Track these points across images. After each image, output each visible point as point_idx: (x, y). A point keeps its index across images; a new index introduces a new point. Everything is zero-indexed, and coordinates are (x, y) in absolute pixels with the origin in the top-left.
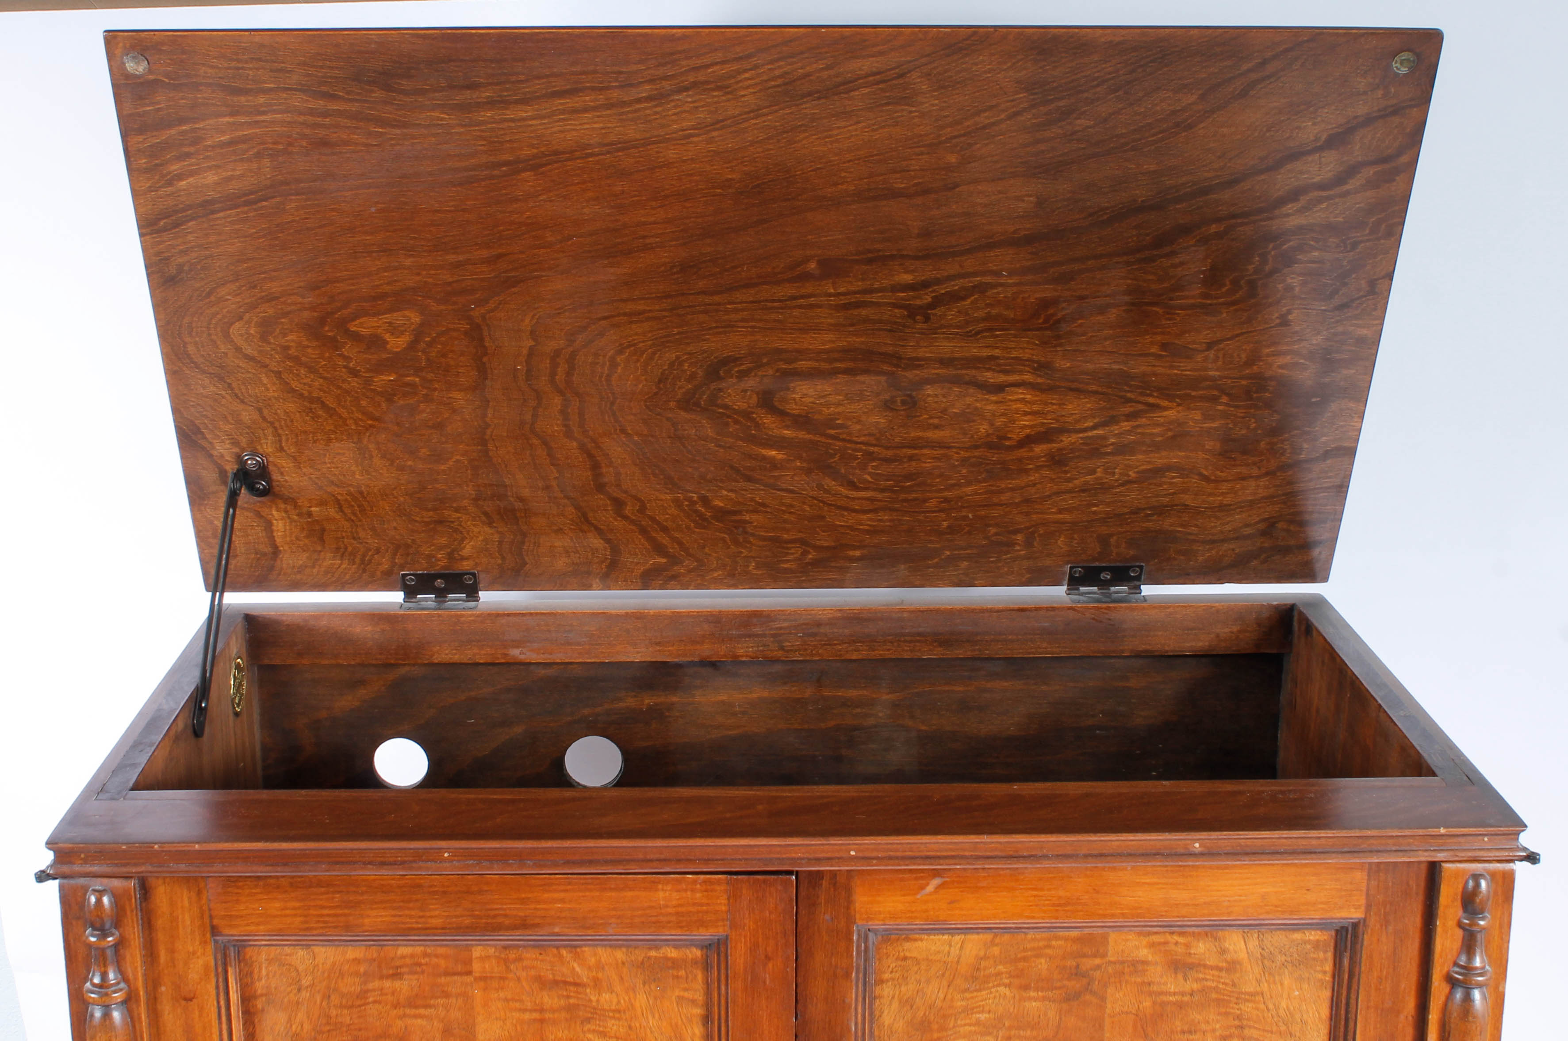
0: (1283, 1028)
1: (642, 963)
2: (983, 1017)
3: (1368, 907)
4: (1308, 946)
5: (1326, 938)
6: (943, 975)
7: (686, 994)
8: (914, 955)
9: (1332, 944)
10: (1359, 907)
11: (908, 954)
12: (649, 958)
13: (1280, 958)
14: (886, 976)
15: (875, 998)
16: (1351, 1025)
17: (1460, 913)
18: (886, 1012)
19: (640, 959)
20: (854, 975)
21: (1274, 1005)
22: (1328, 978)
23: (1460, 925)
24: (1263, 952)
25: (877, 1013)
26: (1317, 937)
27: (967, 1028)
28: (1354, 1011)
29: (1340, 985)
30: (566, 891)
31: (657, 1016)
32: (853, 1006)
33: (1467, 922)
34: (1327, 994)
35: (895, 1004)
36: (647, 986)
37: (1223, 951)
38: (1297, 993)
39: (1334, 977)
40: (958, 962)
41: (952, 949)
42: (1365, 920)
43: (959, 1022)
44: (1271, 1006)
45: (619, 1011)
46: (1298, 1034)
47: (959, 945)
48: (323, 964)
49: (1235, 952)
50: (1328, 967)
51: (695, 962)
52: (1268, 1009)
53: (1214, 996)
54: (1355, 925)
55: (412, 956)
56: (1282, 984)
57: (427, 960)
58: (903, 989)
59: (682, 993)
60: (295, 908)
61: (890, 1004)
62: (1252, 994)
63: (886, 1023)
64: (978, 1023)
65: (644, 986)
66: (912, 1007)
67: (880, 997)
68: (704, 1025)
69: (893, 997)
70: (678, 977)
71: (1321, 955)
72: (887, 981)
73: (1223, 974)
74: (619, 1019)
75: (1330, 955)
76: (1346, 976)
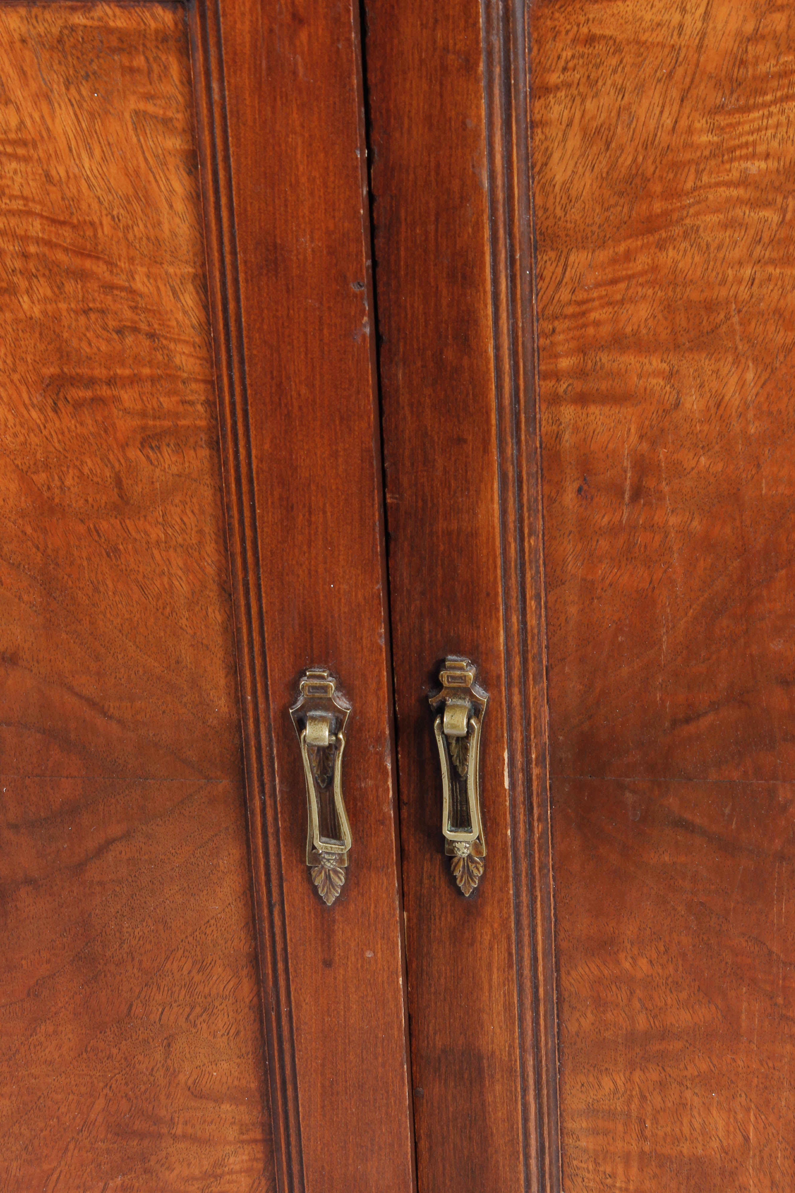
1: (60, 41)
6: (670, 75)
7: (151, 108)
8: (608, 32)
11: (597, 31)
12: (73, 27)
14: (554, 78)
15: (533, 125)
18: (556, 156)
19: (56, 30)
25: (539, 157)
27: (723, 193)
31: (97, 152)
32: (484, 135)
35: (574, 141)
36: (73, 91)
40: (700, 47)
41: (688, 17)
43: (705, 178)
47: (702, 10)
51: (161, 37)
58: (589, 105)
59: (142, 106)
61: (564, 139)
63: (559, 178)
64: (744, 180)
65: (68, 89)
66: (608, 145)
67: (543, 124)
68: (190, 173)
69: (570, 124)
70: (132, 70)
72: (557, 88)
74: (26, 160)
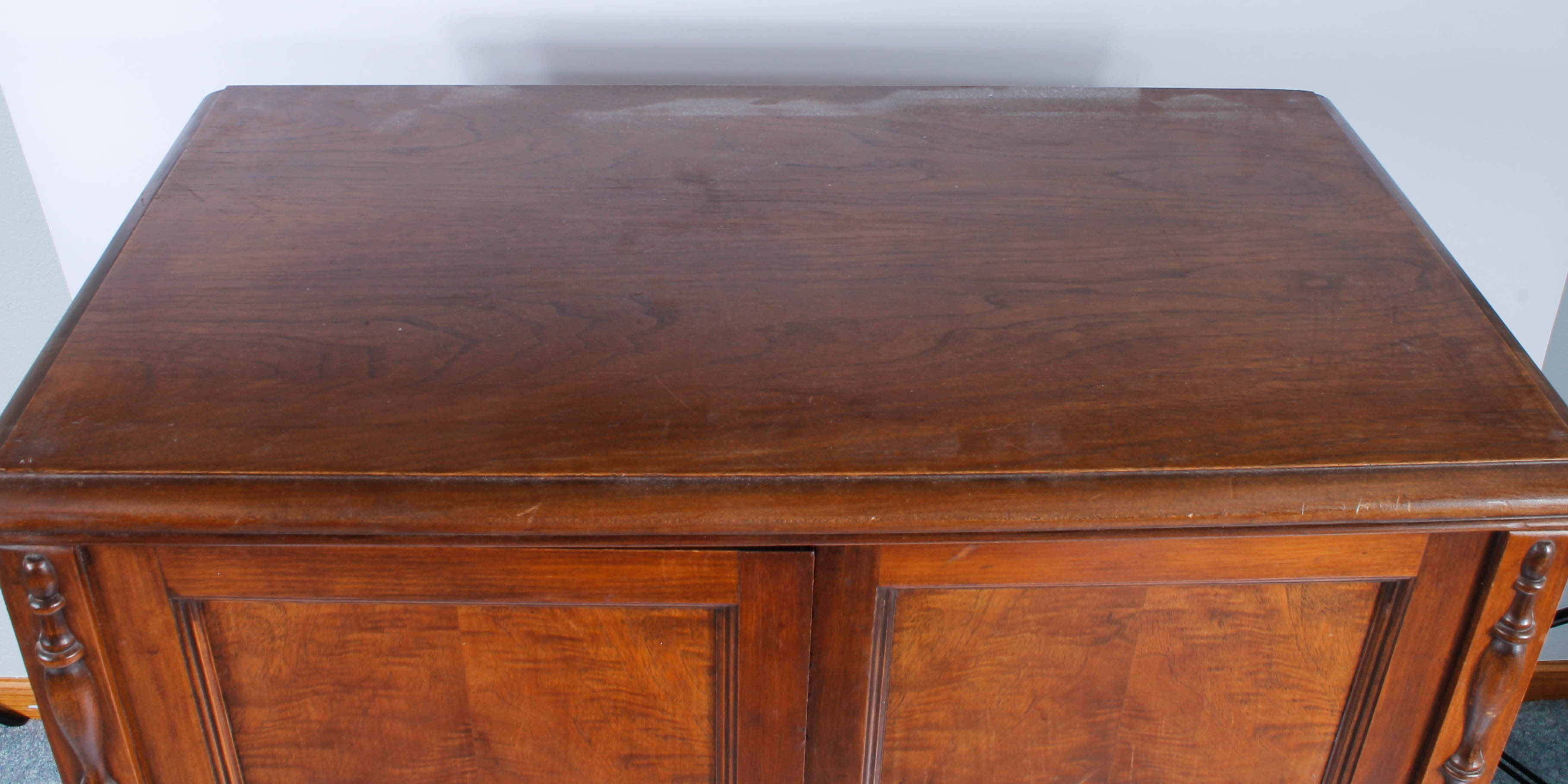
0: (1311, 664)
1: (644, 621)
2: (1005, 659)
3: (1423, 568)
4: (1351, 596)
5: (1370, 588)
6: (968, 623)
7: (692, 649)
8: (937, 606)
9: (1375, 594)
10: (1414, 567)
11: (931, 605)
12: (652, 617)
13: (1320, 606)
14: (907, 624)
15: (894, 643)
16: (1382, 666)
17: (1518, 576)
18: (904, 655)
19: (642, 618)
20: (873, 630)
21: (1306, 645)
22: (1365, 622)
23: (1515, 586)
24: (1304, 602)
25: (895, 656)
26: (1362, 588)
27: (988, 668)
28: (1388, 654)
29: (1377, 630)
30: (557, 563)
31: (660, 667)
32: (871, 657)
33: (1521, 584)
34: (1362, 635)
35: (915, 649)
36: (649, 641)
37: (1263, 601)
38: (1331, 635)
39: (1371, 621)
40: (984, 612)
41: (979, 601)
42: (1416, 579)
43: (980, 663)
44: (1303, 646)
45: (619, 662)
46: (1325, 669)
47: (987, 598)
48: (296, 617)
49: (1276, 601)
50: (1368, 613)
51: (701, 621)
52: (1299, 649)
53: (1247, 638)
54: (1405, 583)
55: (392, 612)
56: (1317, 628)
57: (408, 616)
58: (924, 635)
59: (687, 648)
60: (256, 574)
61: (910, 647)
62: (1285, 637)
63: (904, 664)
64: (1000, 663)
65: (646, 641)
66: (931, 651)
67: (898, 642)
68: (710, 675)
69: (913, 642)
70: (682, 634)
71: (1363, 602)
72: (907, 628)
73: (1260, 620)
74: (620, 669)
75: (1371, 604)
76: (1385, 624)
